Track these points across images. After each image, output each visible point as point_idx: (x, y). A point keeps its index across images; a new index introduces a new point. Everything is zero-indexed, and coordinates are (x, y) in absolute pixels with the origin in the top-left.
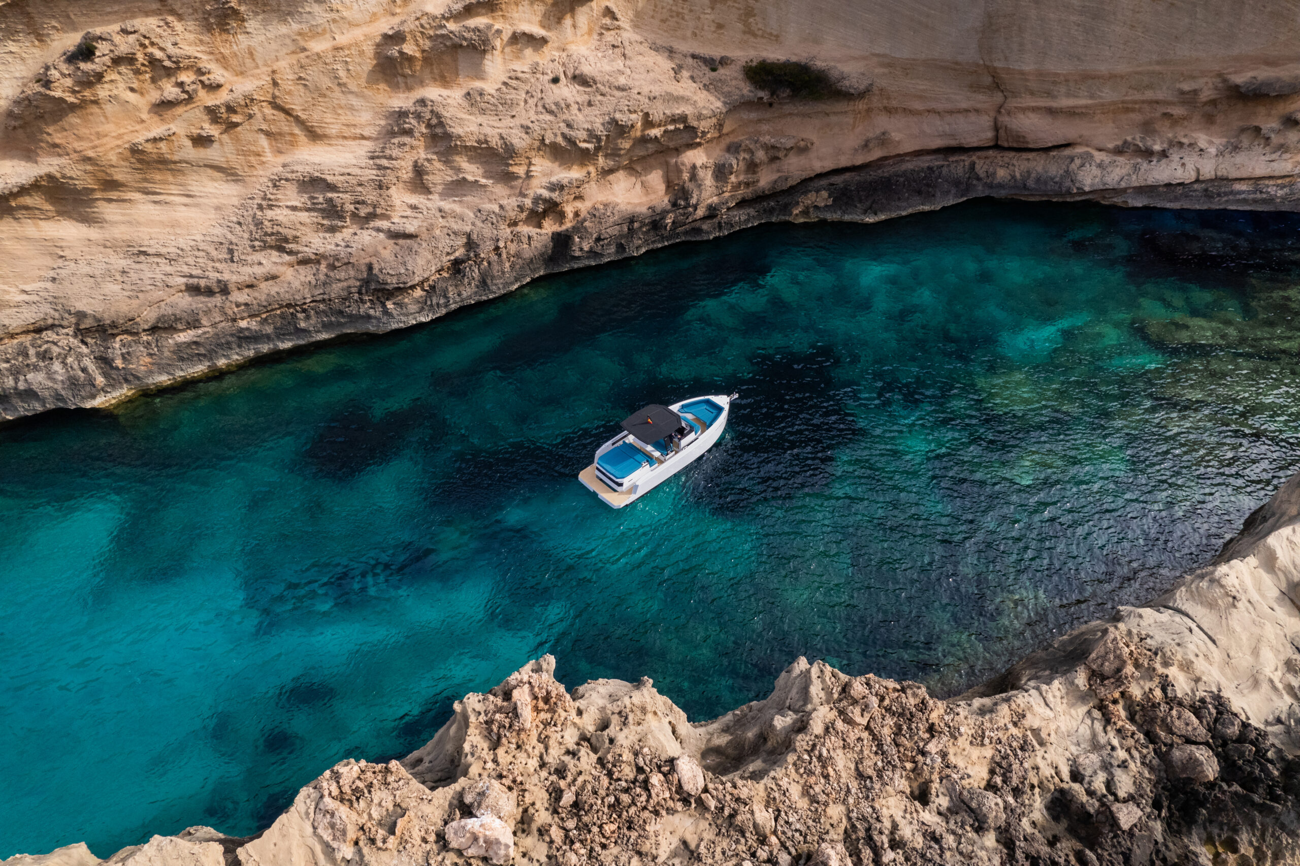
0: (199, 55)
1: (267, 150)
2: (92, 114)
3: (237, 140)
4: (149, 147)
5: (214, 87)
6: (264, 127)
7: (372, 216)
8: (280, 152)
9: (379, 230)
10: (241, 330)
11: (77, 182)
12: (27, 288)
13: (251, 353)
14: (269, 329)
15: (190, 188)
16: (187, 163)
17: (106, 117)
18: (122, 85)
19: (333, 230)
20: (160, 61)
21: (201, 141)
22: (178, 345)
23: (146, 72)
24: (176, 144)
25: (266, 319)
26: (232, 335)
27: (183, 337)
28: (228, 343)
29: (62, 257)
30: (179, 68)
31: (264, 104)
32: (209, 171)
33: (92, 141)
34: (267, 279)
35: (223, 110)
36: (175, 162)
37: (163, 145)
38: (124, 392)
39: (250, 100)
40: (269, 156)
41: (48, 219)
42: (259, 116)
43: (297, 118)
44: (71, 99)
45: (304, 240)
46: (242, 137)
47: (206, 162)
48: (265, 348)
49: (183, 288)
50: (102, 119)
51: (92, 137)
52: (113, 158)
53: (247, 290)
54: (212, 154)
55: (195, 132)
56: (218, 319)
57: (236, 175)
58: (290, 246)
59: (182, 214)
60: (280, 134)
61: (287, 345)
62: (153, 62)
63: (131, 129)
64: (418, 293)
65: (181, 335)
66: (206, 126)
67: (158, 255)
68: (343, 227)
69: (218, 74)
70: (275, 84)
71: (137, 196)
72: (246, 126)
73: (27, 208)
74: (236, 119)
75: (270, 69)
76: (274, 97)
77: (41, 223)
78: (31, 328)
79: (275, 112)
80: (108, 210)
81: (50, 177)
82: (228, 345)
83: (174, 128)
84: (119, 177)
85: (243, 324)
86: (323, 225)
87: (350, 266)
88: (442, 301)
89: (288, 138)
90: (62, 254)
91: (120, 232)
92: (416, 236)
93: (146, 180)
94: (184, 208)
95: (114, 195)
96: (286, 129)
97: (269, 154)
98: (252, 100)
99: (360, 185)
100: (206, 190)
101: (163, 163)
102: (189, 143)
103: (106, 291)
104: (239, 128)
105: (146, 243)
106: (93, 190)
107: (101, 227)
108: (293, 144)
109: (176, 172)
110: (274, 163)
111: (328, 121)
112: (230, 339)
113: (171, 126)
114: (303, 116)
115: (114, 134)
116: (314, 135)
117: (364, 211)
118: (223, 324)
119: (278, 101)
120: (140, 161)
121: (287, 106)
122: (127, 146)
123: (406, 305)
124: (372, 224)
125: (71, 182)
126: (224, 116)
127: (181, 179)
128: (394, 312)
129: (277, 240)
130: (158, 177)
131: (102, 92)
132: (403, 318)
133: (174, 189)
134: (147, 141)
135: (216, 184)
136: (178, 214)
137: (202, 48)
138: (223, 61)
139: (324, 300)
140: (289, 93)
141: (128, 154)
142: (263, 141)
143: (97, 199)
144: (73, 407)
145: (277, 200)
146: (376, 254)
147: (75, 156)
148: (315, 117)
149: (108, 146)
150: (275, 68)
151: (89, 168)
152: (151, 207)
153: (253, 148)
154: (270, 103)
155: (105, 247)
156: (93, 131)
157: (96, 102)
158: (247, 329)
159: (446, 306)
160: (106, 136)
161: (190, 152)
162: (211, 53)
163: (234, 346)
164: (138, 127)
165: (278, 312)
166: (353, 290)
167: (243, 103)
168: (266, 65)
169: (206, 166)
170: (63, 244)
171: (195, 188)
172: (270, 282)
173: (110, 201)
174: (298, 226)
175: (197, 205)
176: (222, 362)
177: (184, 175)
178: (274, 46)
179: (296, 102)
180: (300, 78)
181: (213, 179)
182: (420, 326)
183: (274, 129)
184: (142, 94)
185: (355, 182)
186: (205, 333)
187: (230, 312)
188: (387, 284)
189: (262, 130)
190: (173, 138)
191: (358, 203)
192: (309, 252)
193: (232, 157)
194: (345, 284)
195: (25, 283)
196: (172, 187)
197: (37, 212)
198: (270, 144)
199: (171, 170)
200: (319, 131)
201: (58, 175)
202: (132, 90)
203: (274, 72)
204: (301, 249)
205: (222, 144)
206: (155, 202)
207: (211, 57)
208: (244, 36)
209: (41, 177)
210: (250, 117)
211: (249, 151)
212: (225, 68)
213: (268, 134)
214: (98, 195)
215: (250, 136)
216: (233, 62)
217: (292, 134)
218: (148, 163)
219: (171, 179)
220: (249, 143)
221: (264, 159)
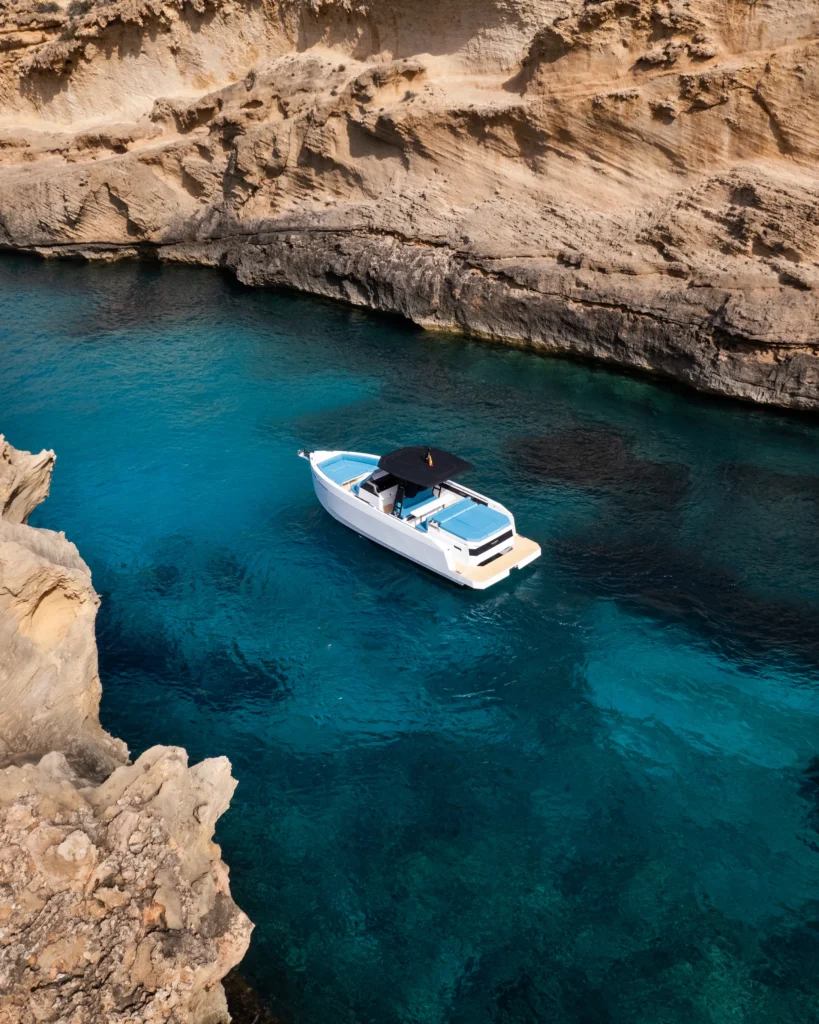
0: (703, 21)
1: (726, 148)
2: (579, 59)
3: (698, 125)
4: (608, 104)
5: (701, 57)
6: (732, 118)
7: (778, 250)
8: (739, 155)
9: (775, 268)
10: (568, 312)
11: (538, 123)
12: (457, 209)
13: (566, 345)
14: (591, 325)
15: (631, 165)
16: (638, 134)
17: (589, 65)
18: (616, 36)
19: (727, 249)
20: (661, 17)
21: (662, 114)
22: (509, 299)
23: (644, 28)
24: (635, 109)
25: (594, 312)
26: (557, 313)
27: (516, 293)
28: (550, 321)
29: (497, 193)
30: (675, 30)
31: (744, 91)
32: (658, 152)
33: (566, 84)
34: (622, 271)
35: (695, 84)
36: (627, 130)
37: (621, 106)
38: (450, 325)
39: (730, 81)
40: (724, 156)
41: (509, 156)
42: (733, 103)
43: (773, 117)
44: (568, 39)
45: (688, 247)
46: (704, 122)
47: (657, 140)
48: (582, 346)
49: (557, 254)
50: (585, 66)
51: (568, 81)
52: (574, 106)
53: (597, 273)
54: (666, 133)
55: (659, 101)
56: (553, 290)
57: (681, 166)
58: (672, 248)
59: (613, 190)
60: (748, 132)
61: (601, 353)
62: (655, 17)
63: (604, 82)
64: (767, 358)
65: (517, 291)
66: (674, 98)
67: (563, 218)
68: (740, 251)
69: (713, 44)
70: (767, 70)
71: (581, 156)
72: (714, 111)
73: (496, 139)
74: (706, 98)
75: (771, 53)
76: (759, 85)
77: (503, 159)
78: (434, 240)
79: (753, 104)
80: (553, 163)
81: (521, 110)
82: (548, 324)
83: (640, 91)
84: (572, 129)
85: (572, 306)
86: (720, 240)
87: (707, 290)
88: (791, 384)
89: (755, 140)
90: (498, 190)
91: (549, 187)
92: (809, 289)
93: (595, 141)
94: (616, 185)
95: (564, 148)
96: (756, 128)
97: (726, 154)
98: (732, 81)
99: (788, 207)
100: (646, 172)
101: (616, 127)
102: (648, 113)
103: (501, 232)
104: (705, 113)
105: (562, 204)
106: (549, 137)
107: (541, 179)
108: (758, 149)
109: (627, 142)
110: (726, 165)
111: (807, 131)
112: (554, 317)
113: (639, 88)
114: (781, 116)
115: (587, 83)
116: (786, 147)
117: (771, 239)
118: (555, 297)
119: (761, 92)
120: (597, 117)
121: (768, 100)
122: (591, 97)
123: (742, 364)
124: (774, 260)
125: (534, 121)
126: (694, 91)
127: (627, 152)
128: (723, 368)
129: (663, 237)
130: (607, 142)
131: (596, 38)
132: (728, 381)
133: (617, 161)
134: (610, 96)
135: (658, 171)
136: (609, 189)
137: (713, 16)
138: (727, 34)
139: (661, 318)
140: (777, 84)
141: (589, 106)
142: (726, 137)
143: (549, 148)
144: (407, 316)
145: (698, 201)
146: (746, 289)
147: (547, 96)
148: (793, 122)
149: (575, 93)
150: (777, 51)
151: (552, 111)
152: (589, 172)
153: (711, 140)
154: (752, 91)
155: (533, 198)
156: (572, 75)
157: (587, 47)
158: (573, 313)
159: (792, 395)
160: (579, 82)
161: (645, 122)
162: (719, 23)
163: (555, 328)
164: (610, 82)
165: (611, 310)
166: (697, 320)
167: (720, 81)
168: (770, 48)
169: (657, 145)
170: (503, 181)
171: (636, 167)
172: (625, 276)
173: (559, 154)
174: (692, 230)
175: (629, 186)
176: (537, 340)
177: (632, 148)
178: (790, 27)
179: (781, 98)
180: (798, 69)
181: (659, 165)
182: (747, 404)
183: (743, 124)
184: (631, 51)
185: (784, 203)
186: (535, 298)
187: (567, 287)
188: (731, 325)
189: (728, 121)
190: (634, 101)
191: (771, 226)
192: (684, 262)
193: (686, 143)
194: (691, 309)
195: (460, 206)
196: (616, 158)
197: (502, 146)
198: (732, 144)
199: (622, 138)
200: (792, 141)
201: (527, 111)
202: (625, 44)
203: (773, 56)
204: (679, 256)
205: (680, 125)
206: (595, 169)
207: (717, 27)
208: (762, 10)
209: (514, 109)
210: (723, 101)
211: (706, 142)
212: (725, 42)
213: (735, 128)
214: (551, 144)
215: (713, 125)
216: (737, 37)
217: (761, 137)
218: (602, 121)
219: (618, 148)
220: (709, 132)
221: (718, 157)
